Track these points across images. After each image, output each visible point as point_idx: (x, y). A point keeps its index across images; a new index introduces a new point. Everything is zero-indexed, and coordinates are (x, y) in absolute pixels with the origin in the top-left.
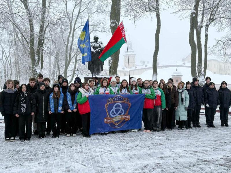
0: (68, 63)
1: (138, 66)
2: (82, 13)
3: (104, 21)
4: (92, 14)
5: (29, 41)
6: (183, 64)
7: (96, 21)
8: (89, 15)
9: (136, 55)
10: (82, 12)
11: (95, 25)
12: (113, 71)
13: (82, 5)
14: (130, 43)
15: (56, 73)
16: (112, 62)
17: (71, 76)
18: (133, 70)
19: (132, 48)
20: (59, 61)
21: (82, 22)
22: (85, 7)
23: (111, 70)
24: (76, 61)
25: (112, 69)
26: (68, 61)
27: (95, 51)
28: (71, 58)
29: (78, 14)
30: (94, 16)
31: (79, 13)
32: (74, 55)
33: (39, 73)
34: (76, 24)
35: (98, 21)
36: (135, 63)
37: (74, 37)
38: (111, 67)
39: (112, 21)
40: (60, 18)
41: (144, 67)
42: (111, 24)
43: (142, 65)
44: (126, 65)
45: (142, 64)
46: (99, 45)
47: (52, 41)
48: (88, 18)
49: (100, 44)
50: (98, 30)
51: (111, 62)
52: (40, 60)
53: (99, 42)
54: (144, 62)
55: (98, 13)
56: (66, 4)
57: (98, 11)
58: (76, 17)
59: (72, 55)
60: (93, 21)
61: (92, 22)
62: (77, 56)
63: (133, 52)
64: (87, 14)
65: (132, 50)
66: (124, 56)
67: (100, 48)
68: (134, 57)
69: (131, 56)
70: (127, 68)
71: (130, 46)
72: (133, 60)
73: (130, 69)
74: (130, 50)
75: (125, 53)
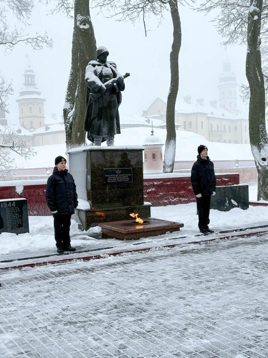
1: (52, 124)
6: (146, 121)
9: (45, 100)
14: (32, 73)
16: (75, 115)
18: (41, 134)
19: (36, 85)
23: (74, 133)
25: (74, 130)
27: (105, 86)
36: (44, 118)
38: (71, 125)
39: (82, 17)
42: (80, 24)
44: (23, 122)
46: (111, 72)
51: (70, 115)
53: (111, 64)
63: (39, 93)
65: (36, 88)
66: (18, 103)
67: (116, 79)
68: (42, 106)
69: (36, 103)
70: (27, 129)
71: (30, 81)
72: (40, 112)
73: (34, 133)
74: (31, 89)
75: (20, 96)
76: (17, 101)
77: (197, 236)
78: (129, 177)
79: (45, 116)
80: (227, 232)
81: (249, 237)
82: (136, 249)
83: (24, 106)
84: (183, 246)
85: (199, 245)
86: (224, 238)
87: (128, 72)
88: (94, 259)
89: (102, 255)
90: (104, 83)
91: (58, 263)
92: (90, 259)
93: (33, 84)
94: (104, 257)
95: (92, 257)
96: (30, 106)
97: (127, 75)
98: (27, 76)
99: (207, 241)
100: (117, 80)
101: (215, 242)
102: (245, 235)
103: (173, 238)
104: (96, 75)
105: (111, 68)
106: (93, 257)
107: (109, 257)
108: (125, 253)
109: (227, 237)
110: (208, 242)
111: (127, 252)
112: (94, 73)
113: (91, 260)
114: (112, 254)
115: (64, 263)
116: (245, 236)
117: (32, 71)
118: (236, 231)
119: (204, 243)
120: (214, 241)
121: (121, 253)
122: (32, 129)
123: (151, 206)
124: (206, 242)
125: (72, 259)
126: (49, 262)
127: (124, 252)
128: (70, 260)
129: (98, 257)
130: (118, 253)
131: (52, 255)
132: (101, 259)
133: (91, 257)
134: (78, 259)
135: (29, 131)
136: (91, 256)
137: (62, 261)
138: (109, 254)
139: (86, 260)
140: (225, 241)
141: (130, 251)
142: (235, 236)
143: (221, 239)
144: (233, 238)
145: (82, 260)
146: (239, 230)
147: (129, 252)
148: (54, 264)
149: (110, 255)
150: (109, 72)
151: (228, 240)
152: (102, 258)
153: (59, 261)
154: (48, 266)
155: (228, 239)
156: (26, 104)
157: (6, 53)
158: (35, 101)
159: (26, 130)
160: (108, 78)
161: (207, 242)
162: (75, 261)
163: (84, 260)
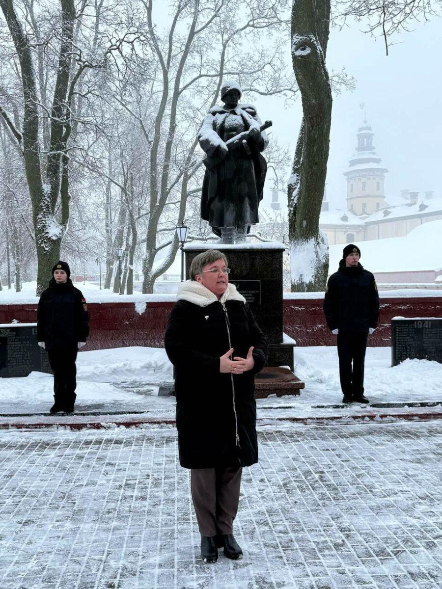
0: (158, 204)
1: (394, 207)
2: (202, 34)
3: (277, 55)
4: (236, 36)
5: (21, 131)
7: (251, 59)
8: (226, 37)
9: (387, 171)
10: (202, 29)
11: (246, 70)
12: (305, 223)
13: (200, 8)
14: (369, 132)
15: (127, 239)
16: (300, 193)
17: (169, 247)
18: (377, 223)
19: (375, 149)
20: (132, 197)
21: (202, 65)
22: (213, 13)
23: (298, 222)
24: (185, 195)
25: (298, 216)
26: (159, 197)
27: (228, 145)
28: (168, 187)
29: (187, 37)
30: (244, 41)
31: (192, 34)
32: (179, 177)
33: (54, 238)
34: (183, 73)
35: (256, 58)
36: (384, 197)
37: (178, 117)
38: (295, 208)
39: (298, 38)
40: (118, 44)
41: (414, 210)
42: (296, 49)
43: (410, 205)
44: (352, 206)
45: (409, 202)
46: (241, 122)
47: (96, 125)
48: (222, 48)
49: (247, 116)
50: (256, 86)
51: (295, 193)
52: (60, 195)
53: (244, 109)
54: (414, 195)
55: (256, 29)
56: (148, 5)
57: (255, 22)
58: (183, 48)
59: (173, 175)
60: (237, 59)
61: (234, 61)
62: (187, 178)
63: (377, 161)
64: (219, 36)
65: (374, 153)
66: (346, 177)
67: (247, 132)
68: (382, 179)
69: (372, 175)
70: (357, 215)
71: (365, 143)
72: (378, 188)
73: (368, 220)
74: (366, 155)
75: (350, 166)
76: (345, 174)
77: (318, 407)
78: (253, 295)
79: (385, 195)
80: (389, 406)
81: (424, 420)
82: (168, 420)
83: (355, 180)
84: (267, 423)
85: (302, 425)
86: (363, 417)
87: (269, 120)
88: (90, 428)
89: (103, 424)
90: (225, 141)
91: (27, 428)
92: (82, 428)
93: (370, 148)
94: (108, 428)
95: (87, 424)
96: (364, 180)
97: (268, 124)
98: (361, 137)
99: (322, 419)
100: (249, 135)
101: (339, 422)
102: (416, 415)
103: (266, 406)
104: (215, 129)
105: (241, 115)
106: (88, 426)
107: (117, 429)
108: (148, 425)
109: (369, 417)
110: (325, 421)
111: (152, 423)
112: (212, 126)
113: (84, 429)
114: (123, 424)
115: (38, 429)
116: (415, 418)
117: (370, 129)
118: (410, 405)
119: (314, 423)
120: (338, 420)
121: (140, 423)
122: (365, 215)
123: (295, 346)
124: (319, 421)
125: (52, 425)
126: (12, 425)
127: (146, 423)
128: (48, 426)
129: (98, 426)
130: (135, 424)
131: (37, 414)
132: (103, 431)
133: (84, 425)
134: (62, 425)
135: (360, 218)
136: (85, 423)
137: (35, 425)
138: (116, 423)
139: (75, 428)
140: (365, 422)
141: (158, 423)
142: (390, 415)
143: (355, 418)
144: (385, 419)
145: (68, 427)
146: (420, 405)
147: (155, 423)
148: (20, 430)
149: (119, 424)
150: (237, 123)
151: (372, 422)
152: (105, 428)
153: (30, 425)
154: (9, 430)
155: (373, 420)
156: (357, 178)
157: (286, 106)
158: (371, 173)
159: (354, 216)
160: (234, 133)
161: (321, 421)
162: (56, 429)
163: (71, 427)
